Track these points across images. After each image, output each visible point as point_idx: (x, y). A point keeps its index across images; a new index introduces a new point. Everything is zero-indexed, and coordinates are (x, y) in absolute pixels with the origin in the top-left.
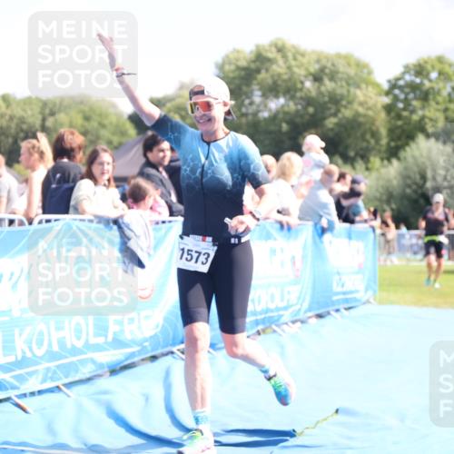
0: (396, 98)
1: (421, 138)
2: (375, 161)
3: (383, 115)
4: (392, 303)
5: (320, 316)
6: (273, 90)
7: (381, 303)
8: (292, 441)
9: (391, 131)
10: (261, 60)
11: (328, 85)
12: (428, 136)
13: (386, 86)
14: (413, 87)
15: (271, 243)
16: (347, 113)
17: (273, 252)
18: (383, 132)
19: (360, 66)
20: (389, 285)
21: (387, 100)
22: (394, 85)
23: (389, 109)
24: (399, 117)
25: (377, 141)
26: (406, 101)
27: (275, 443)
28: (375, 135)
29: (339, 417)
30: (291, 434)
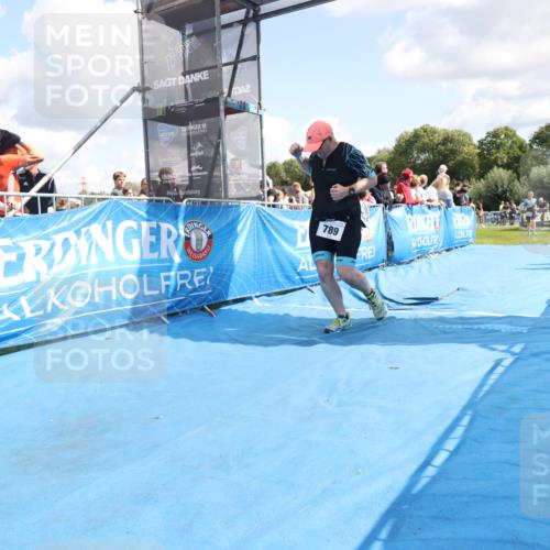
0: (483, 149)
1: (495, 168)
2: (473, 180)
3: (476, 158)
4: (482, 243)
5: (447, 250)
6: (423, 150)
7: (477, 243)
8: (436, 302)
9: (481, 166)
10: (416, 136)
11: (450, 145)
12: (499, 166)
13: (478, 144)
14: (492, 143)
15: (425, 216)
16: (459, 158)
17: (426, 219)
18: (477, 166)
19: (465, 135)
20: (480, 237)
21: (478, 151)
22: (481, 142)
23: (479, 154)
24: (485, 158)
25: (474, 171)
26: (488, 150)
27: (428, 303)
28: (473, 167)
29: (460, 292)
30: (437, 299)
